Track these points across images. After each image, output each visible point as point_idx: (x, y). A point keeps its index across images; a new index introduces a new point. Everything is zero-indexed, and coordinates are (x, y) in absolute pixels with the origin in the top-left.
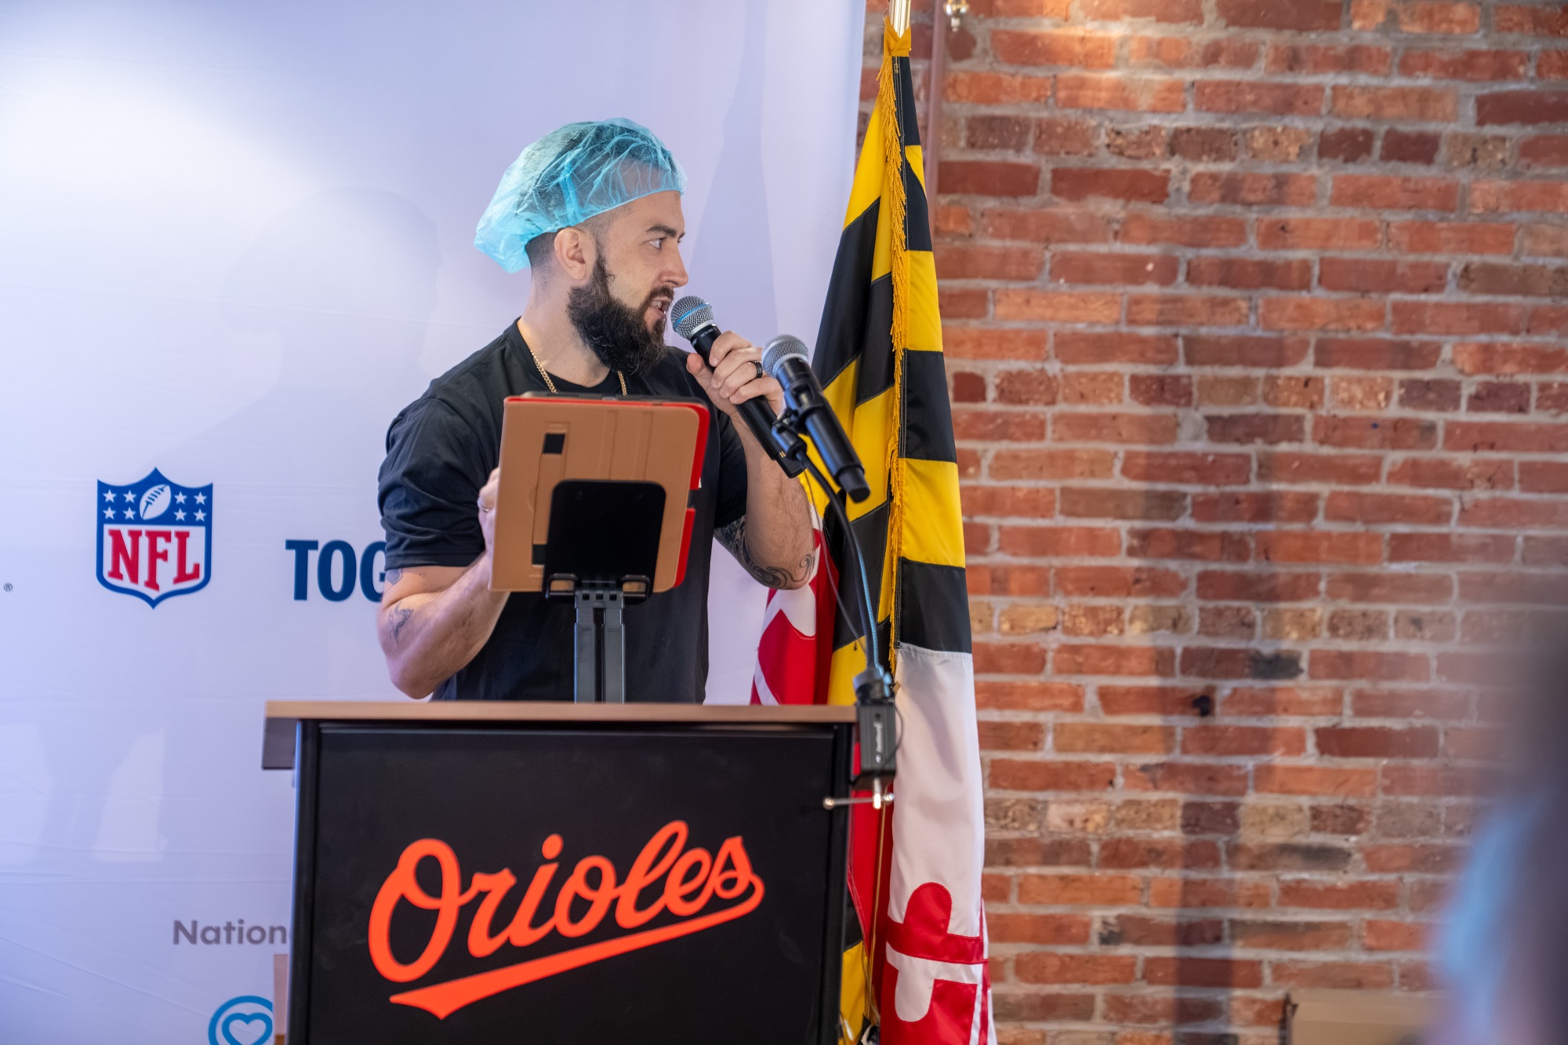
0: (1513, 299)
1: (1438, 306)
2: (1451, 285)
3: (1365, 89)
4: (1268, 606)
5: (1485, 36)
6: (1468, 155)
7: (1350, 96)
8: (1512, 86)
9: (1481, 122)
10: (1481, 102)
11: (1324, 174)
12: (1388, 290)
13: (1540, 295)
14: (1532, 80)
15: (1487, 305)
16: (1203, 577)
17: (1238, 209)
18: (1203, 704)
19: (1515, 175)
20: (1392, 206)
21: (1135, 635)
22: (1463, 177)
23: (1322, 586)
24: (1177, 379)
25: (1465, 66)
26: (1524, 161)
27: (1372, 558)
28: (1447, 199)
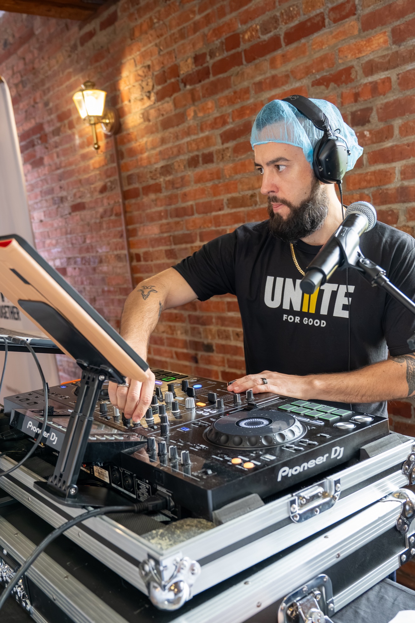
0: (242, 209)
1: (224, 215)
2: (226, 207)
3: (194, 140)
4: (204, 327)
5: (218, 111)
6: (221, 157)
7: (191, 144)
8: (228, 127)
9: (223, 144)
10: (221, 136)
11: (191, 174)
12: (211, 212)
13: (248, 206)
14: (232, 123)
15: (235, 213)
16: (189, 316)
17: (175, 190)
18: (195, 359)
19: (234, 160)
20: (207, 181)
21: (180, 335)
22: (221, 165)
23: (214, 320)
24: (173, 250)
25: (214, 125)
26: (236, 155)
27: (223, 311)
28: (218, 175)
